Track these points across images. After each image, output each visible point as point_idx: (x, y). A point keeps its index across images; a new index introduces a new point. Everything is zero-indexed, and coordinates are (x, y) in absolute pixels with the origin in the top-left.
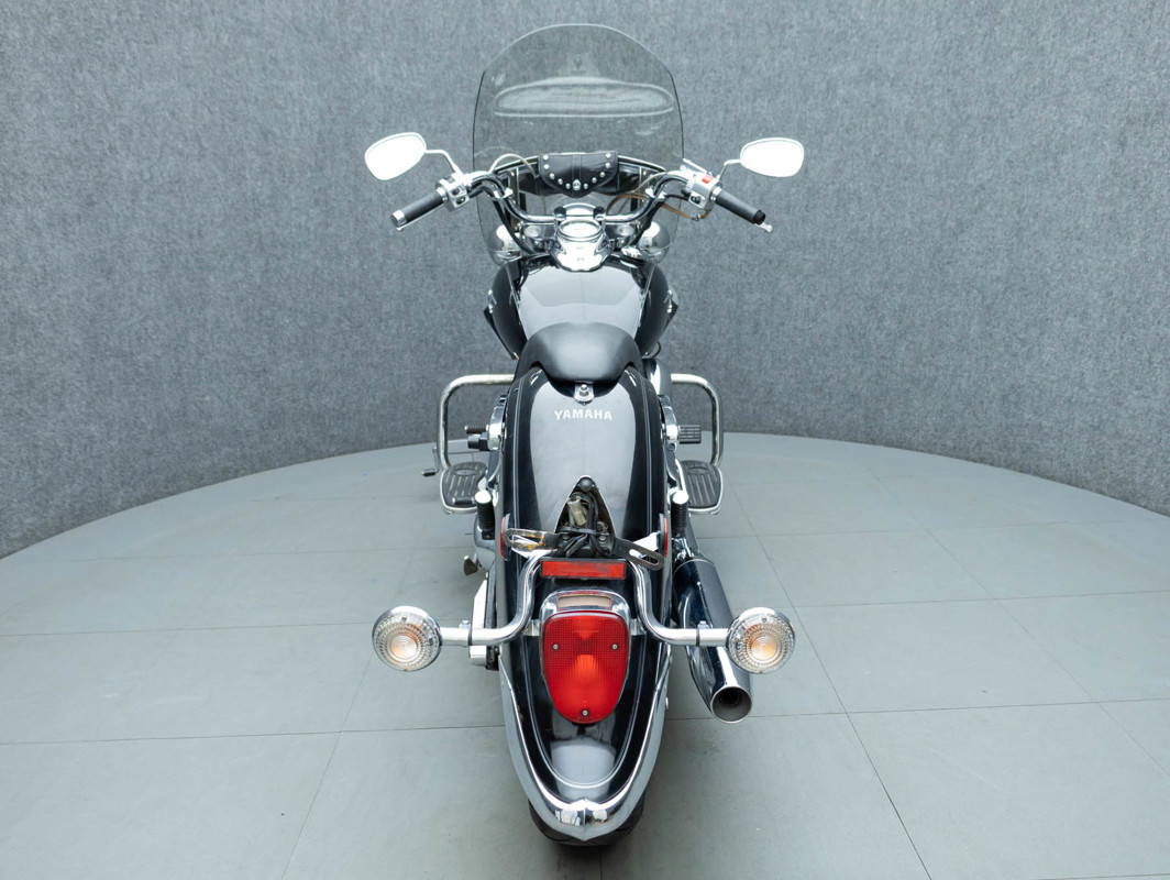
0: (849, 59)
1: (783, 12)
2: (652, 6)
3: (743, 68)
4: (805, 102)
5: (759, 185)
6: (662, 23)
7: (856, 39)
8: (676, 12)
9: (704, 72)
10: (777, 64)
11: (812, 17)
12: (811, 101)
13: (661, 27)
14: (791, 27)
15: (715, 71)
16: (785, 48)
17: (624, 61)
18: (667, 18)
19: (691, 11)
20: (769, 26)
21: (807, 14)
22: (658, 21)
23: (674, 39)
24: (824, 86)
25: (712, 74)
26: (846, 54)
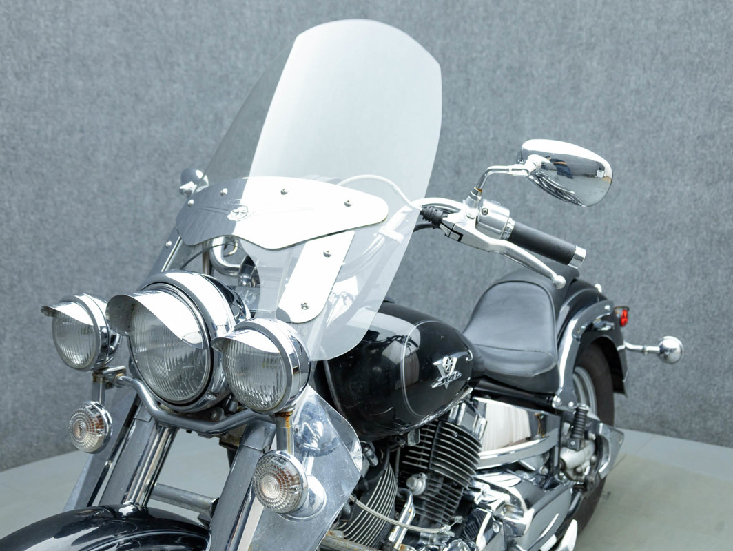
0: (232, 97)
1: (171, 52)
2: (42, 25)
3: (136, 95)
4: (197, 128)
5: (158, 200)
6: (53, 44)
7: (236, 82)
8: (67, 36)
9: (98, 95)
10: (168, 95)
11: (197, 58)
12: (201, 129)
13: (53, 47)
14: (179, 65)
15: (109, 96)
16: (174, 82)
17: (17, 75)
18: (59, 40)
19: (83, 37)
20: (157, 60)
21: (192, 57)
22: (49, 42)
23: (67, 60)
24: (211, 117)
25: (106, 98)
26: (229, 93)
